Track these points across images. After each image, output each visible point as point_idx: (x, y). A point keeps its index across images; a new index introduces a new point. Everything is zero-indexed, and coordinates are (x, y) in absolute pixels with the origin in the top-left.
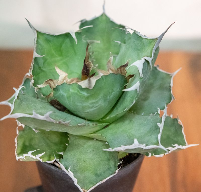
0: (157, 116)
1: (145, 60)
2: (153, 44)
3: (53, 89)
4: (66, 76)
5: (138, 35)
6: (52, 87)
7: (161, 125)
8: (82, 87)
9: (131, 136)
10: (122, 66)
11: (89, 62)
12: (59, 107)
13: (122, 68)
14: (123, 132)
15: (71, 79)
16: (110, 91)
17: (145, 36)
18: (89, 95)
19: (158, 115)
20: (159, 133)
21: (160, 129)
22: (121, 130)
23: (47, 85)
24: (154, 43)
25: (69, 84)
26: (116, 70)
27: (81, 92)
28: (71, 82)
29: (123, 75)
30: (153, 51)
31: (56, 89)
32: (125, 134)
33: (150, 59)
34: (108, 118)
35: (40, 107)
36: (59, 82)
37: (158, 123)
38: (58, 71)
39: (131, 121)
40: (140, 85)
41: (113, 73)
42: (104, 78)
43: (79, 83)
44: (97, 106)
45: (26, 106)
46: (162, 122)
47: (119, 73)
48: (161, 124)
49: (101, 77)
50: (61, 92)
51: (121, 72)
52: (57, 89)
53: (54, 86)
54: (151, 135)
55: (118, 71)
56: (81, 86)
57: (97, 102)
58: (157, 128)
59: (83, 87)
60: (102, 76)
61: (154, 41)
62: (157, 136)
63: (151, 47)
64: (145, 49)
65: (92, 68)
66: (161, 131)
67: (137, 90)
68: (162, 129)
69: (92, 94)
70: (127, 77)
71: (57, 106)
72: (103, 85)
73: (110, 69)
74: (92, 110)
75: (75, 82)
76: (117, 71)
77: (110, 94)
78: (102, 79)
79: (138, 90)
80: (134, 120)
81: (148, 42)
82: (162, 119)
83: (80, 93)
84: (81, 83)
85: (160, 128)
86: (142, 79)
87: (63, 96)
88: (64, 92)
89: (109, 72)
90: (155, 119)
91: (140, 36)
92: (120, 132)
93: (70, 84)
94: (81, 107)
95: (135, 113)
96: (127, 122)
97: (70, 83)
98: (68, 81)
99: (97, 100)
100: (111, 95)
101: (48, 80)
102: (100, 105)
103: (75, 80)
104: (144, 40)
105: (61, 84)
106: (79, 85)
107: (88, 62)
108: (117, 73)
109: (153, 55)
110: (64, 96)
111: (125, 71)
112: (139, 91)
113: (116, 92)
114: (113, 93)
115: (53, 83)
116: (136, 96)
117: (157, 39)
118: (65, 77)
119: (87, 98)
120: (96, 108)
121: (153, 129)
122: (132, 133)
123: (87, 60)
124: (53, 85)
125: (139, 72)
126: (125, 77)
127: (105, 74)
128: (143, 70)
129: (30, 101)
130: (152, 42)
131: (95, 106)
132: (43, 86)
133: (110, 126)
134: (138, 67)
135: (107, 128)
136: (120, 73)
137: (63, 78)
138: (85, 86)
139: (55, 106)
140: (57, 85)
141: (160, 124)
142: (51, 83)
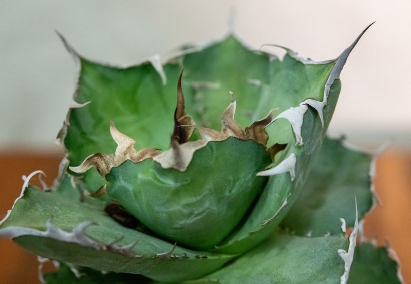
0: (340, 237)
1: (309, 106)
2: (326, 73)
3: (104, 176)
4: (131, 145)
5: (294, 59)
6: (101, 172)
7: (347, 255)
8: (161, 167)
9: (281, 281)
10: (257, 124)
11: (185, 116)
12: (123, 219)
13: (258, 128)
14: (265, 273)
15: (140, 151)
16: (231, 178)
17: (309, 59)
18: (179, 184)
19: (342, 235)
20: (342, 274)
21: (346, 264)
22: (259, 269)
23: (91, 166)
24: (329, 71)
25: (136, 161)
26: (244, 130)
27: (161, 179)
28: (140, 158)
29: (260, 142)
30: (327, 88)
31: (111, 176)
32: (268, 277)
33: (318, 106)
34: (230, 243)
35: (79, 218)
36: (116, 159)
37: (340, 251)
38: (115, 134)
39: (282, 249)
40: (296, 163)
41: (235, 138)
42: (214, 147)
43: (155, 158)
44: (200, 211)
45: (43, 213)
46: (350, 248)
47: (251, 138)
48: (347, 252)
49: (208, 144)
50: (121, 183)
51: (256, 137)
52: (113, 175)
53: (106, 170)
54: (324, 279)
55: (248, 133)
56: (159, 164)
57: (200, 203)
58: (339, 262)
59: (165, 165)
60: (209, 142)
61: (327, 67)
62: (337, 280)
63: (322, 80)
64: (309, 88)
65: (192, 130)
66: (347, 268)
67: (291, 173)
68: (350, 265)
69: (185, 183)
70: (269, 149)
71: (119, 218)
72: (212, 163)
73: (230, 128)
74: (189, 221)
75: (147, 156)
76: (245, 133)
77: (231, 185)
78: (208, 148)
79: (293, 173)
80: (288, 247)
81: (317, 70)
82: (349, 241)
83: (159, 181)
84: (160, 157)
85: (345, 262)
86: (302, 148)
87: (126, 191)
88: (127, 181)
89: (225, 135)
90: (335, 242)
91: (298, 60)
92: (258, 273)
93: (138, 163)
94: (164, 215)
95: (293, 232)
96: (274, 252)
97: (138, 160)
98: (134, 156)
99: (199, 198)
100: (232, 188)
101: (93, 155)
102: (208, 210)
103: (149, 153)
104: (307, 68)
105: (120, 164)
106: (155, 162)
107: (183, 117)
108: (246, 137)
109: (325, 97)
110: (129, 191)
111: (264, 134)
112: (295, 175)
113: (245, 181)
114: (237, 184)
115: (103, 162)
116: (288, 190)
117: (334, 62)
118: (129, 148)
119: (177, 193)
120: (199, 217)
121: (331, 265)
122: (283, 274)
123: (179, 111)
124: (103, 166)
125: (294, 134)
126: (265, 148)
127: (217, 138)
128: (303, 128)
129: (56, 205)
130: (324, 69)
131: (196, 212)
132: (81, 169)
133: (238, 262)
134: (291, 122)
135: (231, 267)
136: (254, 139)
137: (125, 149)
138: (169, 164)
139: (115, 216)
140: (112, 166)
141: (345, 251)
142: (100, 163)
